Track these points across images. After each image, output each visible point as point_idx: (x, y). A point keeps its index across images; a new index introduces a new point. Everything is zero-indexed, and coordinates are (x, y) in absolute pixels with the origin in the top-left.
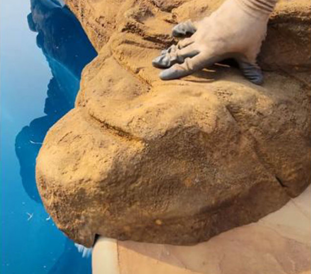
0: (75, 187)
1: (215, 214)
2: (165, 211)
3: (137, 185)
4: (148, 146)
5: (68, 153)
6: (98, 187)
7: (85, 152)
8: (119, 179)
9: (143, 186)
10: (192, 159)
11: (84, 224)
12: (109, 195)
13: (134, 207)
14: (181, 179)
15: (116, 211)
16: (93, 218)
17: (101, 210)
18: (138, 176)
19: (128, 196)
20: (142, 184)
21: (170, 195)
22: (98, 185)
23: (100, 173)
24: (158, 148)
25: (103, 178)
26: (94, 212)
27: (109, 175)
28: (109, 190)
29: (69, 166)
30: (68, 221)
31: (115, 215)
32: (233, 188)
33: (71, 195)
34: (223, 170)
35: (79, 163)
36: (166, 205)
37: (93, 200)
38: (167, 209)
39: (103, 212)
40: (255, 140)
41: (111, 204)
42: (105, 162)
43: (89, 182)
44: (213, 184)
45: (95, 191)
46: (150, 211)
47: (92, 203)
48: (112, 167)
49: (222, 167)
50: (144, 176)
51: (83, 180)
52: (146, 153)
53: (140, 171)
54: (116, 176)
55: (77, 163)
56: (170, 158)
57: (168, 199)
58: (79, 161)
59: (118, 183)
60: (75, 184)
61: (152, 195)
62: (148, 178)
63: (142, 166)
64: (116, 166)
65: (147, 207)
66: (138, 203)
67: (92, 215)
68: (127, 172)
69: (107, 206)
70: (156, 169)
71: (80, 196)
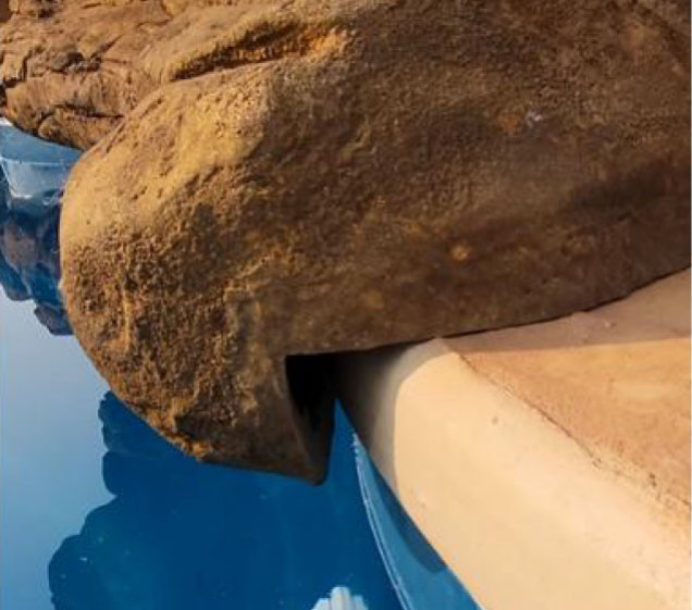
0: (179, 211)
1: (621, 219)
2: (465, 208)
3: (360, 145)
4: (358, 34)
5: (136, 145)
6: (245, 181)
7: (180, 118)
8: (301, 134)
9: (377, 144)
10: (500, 66)
11: (241, 338)
12: (287, 194)
13: (370, 216)
14: (486, 114)
15: (324, 247)
16: (262, 295)
17: (278, 256)
18: (356, 119)
19: (343, 183)
20: (372, 139)
21: (466, 161)
22: (244, 172)
23: (239, 132)
24: (389, 37)
25: (251, 143)
26: (259, 274)
27: (266, 126)
28: (281, 180)
29: (149, 172)
30: (196, 365)
31: (323, 261)
32: (647, 139)
33: (176, 244)
34: (600, 96)
35: (173, 154)
36: (466, 191)
37: (244, 232)
38: (470, 203)
39: (285, 261)
40: (664, 25)
41: (301, 225)
42: (246, 98)
43: (215, 178)
44: (583, 126)
45: (242, 195)
46: (422, 218)
47: (246, 244)
48: (269, 104)
49: (595, 89)
50: (373, 116)
51: (196, 178)
52: (358, 53)
53: (356, 104)
54: (288, 127)
55: (168, 154)
56: (433, 64)
57: (464, 173)
58: (173, 150)
59: (301, 148)
60: (179, 203)
61: (416, 168)
62: (385, 120)
63: (357, 87)
64: (281, 99)
65: (412, 207)
66: (380, 201)
67: (255, 285)
68: (317, 110)
69: (293, 238)
70: (403, 94)
71: (202, 234)
